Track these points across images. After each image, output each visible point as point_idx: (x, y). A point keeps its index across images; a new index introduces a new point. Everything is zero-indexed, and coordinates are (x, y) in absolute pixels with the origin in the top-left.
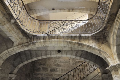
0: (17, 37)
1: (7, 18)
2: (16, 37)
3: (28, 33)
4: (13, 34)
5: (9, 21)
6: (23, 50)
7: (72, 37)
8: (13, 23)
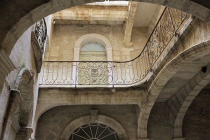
0: (135, 98)
1: (107, 94)
2: (132, 99)
3: (138, 85)
4: (126, 100)
5: (111, 94)
6: (151, 108)
7: (172, 49)
8: (116, 91)
